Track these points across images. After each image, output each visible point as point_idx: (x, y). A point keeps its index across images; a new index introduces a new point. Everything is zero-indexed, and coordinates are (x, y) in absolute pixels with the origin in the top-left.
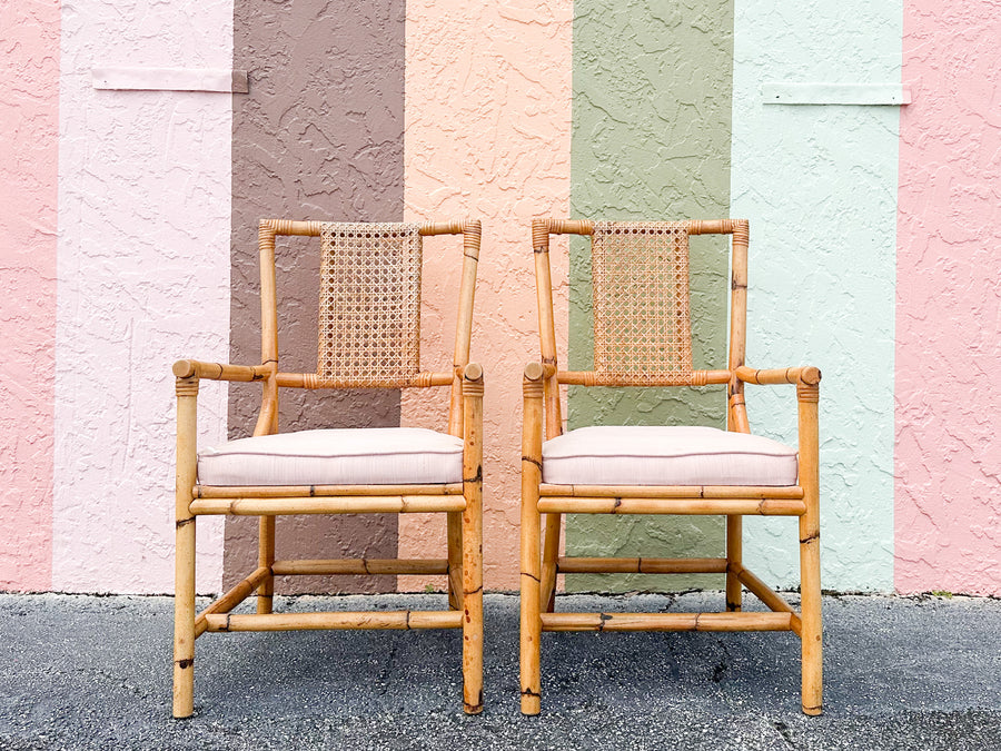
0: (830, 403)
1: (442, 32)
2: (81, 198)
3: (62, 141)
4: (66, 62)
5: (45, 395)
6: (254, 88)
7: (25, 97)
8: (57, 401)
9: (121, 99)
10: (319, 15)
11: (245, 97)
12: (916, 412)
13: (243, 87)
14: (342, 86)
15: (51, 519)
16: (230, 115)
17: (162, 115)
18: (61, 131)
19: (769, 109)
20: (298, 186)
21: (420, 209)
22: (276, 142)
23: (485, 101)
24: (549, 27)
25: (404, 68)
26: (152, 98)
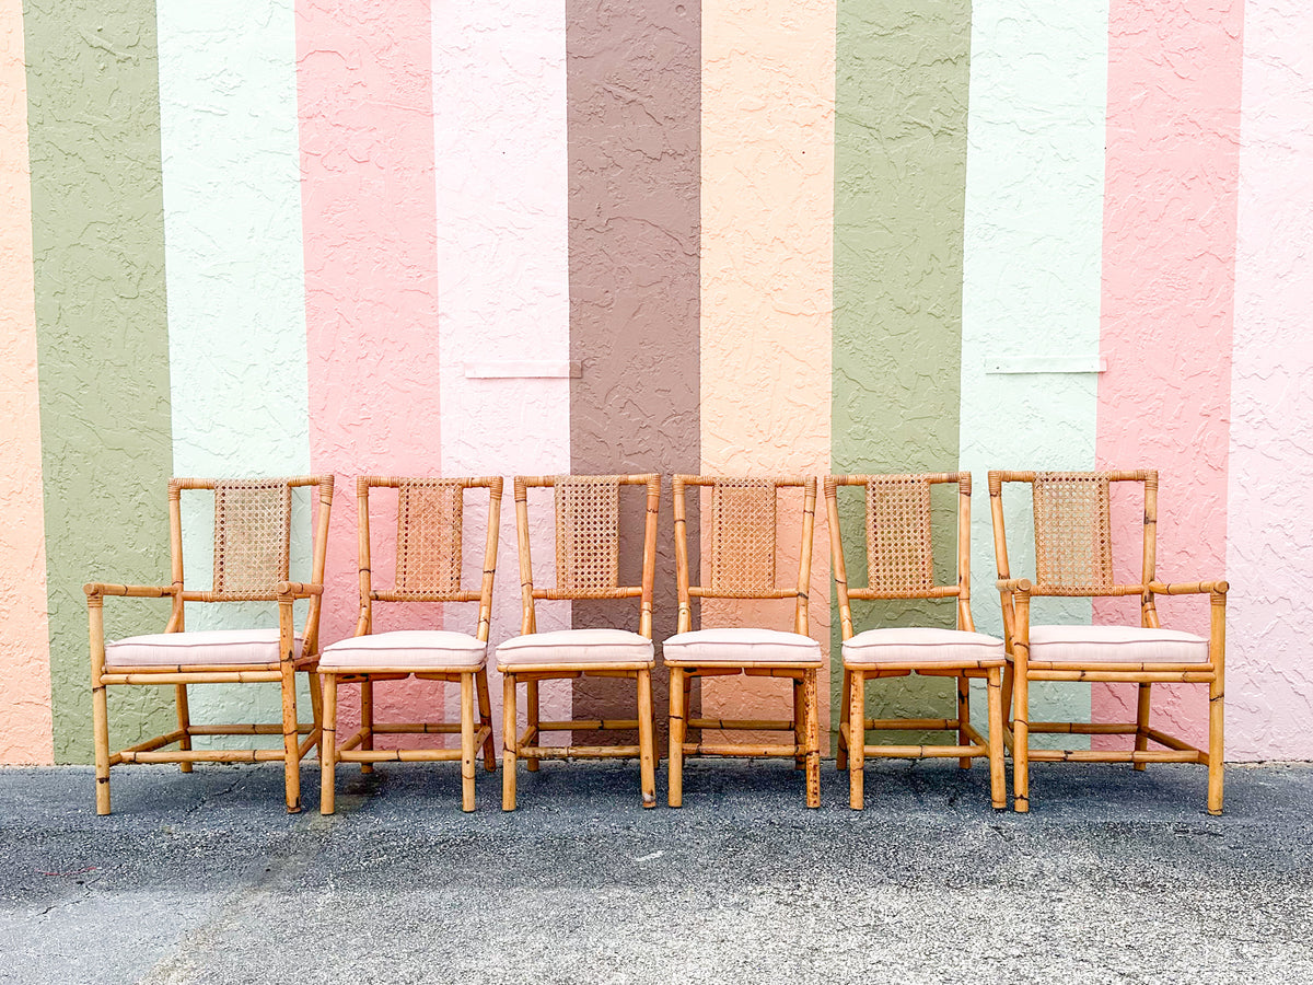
0: (1040, 611)
1: (729, 325)
2: (459, 462)
3: (443, 418)
4: (444, 358)
5: (436, 611)
6: (586, 374)
7: (414, 385)
8: (445, 615)
9: (486, 384)
10: (634, 315)
11: (578, 380)
12: (1109, 617)
13: (578, 374)
14: (652, 369)
15: (442, 705)
16: (568, 395)
17: (517, 396)
18: (442, 411)
19: (990, 378)
20: (620, 449)
21: (714, 464)
22: (603, 415)
23: (763, 377)
24: (814, 317)
25: (699, 354)
26: (509, 383)
